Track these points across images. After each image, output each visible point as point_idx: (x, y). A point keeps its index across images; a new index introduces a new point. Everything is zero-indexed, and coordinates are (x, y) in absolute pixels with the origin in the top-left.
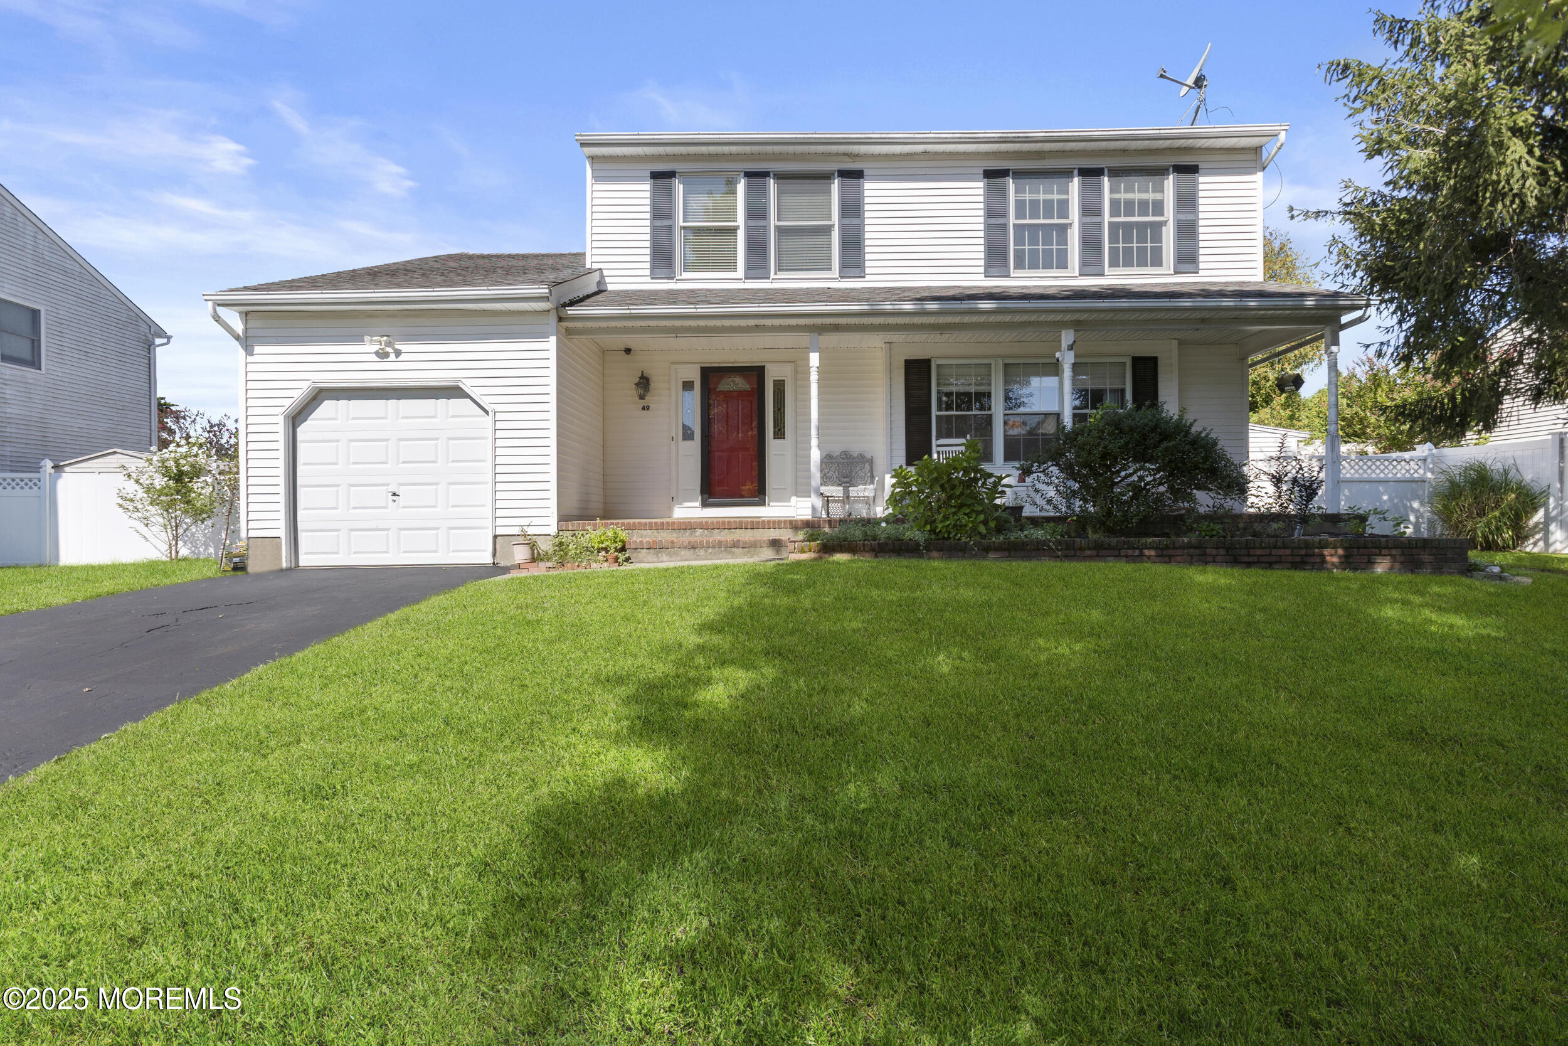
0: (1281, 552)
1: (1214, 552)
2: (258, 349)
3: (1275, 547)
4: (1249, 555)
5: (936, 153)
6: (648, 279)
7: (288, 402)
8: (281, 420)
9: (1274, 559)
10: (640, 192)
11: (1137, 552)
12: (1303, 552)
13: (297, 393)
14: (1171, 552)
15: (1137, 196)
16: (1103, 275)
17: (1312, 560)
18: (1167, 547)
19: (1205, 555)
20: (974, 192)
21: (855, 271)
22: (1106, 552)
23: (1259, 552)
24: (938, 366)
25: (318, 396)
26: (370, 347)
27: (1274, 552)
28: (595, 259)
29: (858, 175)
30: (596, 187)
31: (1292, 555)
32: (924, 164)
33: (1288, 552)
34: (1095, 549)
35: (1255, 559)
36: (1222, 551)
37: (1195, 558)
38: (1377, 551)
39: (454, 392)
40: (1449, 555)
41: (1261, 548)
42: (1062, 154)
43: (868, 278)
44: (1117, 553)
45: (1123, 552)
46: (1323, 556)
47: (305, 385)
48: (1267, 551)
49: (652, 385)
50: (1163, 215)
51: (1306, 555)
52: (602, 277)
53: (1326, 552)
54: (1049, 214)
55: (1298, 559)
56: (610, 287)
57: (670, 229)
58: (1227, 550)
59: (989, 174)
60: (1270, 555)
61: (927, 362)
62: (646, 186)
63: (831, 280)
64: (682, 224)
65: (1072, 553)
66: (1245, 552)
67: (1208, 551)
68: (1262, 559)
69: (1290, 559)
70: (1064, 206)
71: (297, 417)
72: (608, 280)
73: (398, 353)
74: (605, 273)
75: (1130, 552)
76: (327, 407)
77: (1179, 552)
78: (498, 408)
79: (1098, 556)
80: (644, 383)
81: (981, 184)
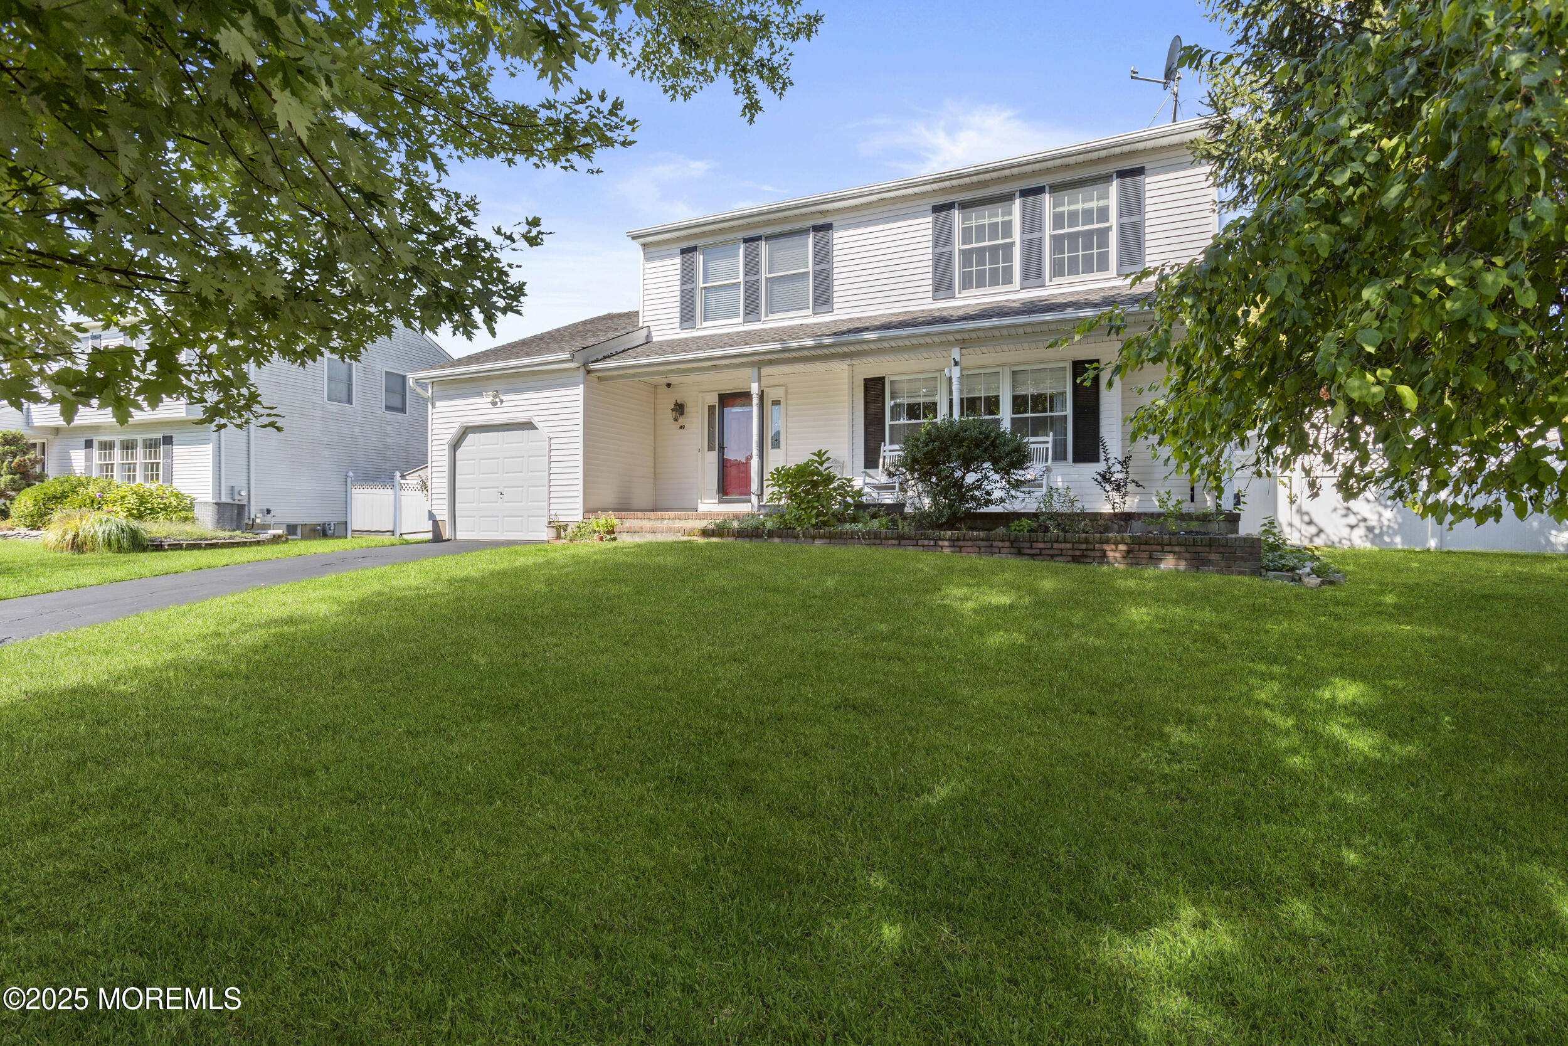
0: (1062, 546)
1: (1000, 544)
2: (438, 404)
3: (1057, 541)
4: (1031, 548)
5: (891, 198)
6: (679, 331)
7: (449, 436)
8: (446, 447)
9: (1056, 552)
10: (674, 264)
11: (932, 543)
12: (1084, 546)
13: (453, 431)
14: (961, 543)
15: (1079, 206)
16: (1044, 286)
17: (1092, 554)
18: (958, 539)
19: (991, 546)
20: (923, 226)
21: (825, 308)
22: (907, 542)
23: (1041, 545)
24: (892, 382)
25: (466, 431)
26: (487, 399)
27: (1055, 545)
28: (646, 319)
29: (829, 227)
30: (647, 266)
31: (1073, 549)
32: (881, 209)
33: (1069, 546)
34: (897, 539)
35: (1038, 551)
36: (1007, 544)
37: (983, 550)
38: (1159, 548)
39: (528, 426)
40: (1239, 553)
41: (1044, 542)
42: (1006, 179)
43: (836, 312)
44: (915, 542)
45: (920, 542)
46: (1104, 552)
47: (457, 425)
48: (1049, 545)
49: (686, 410)
50: (1107, 220)
51: (1087, 550)
52: (650, 332)
53: (1106, 547)
54: (994, 236)
55: (1078, 553)
56: (655, 339)
57: (692, 291)
58: (1012, 543)
59: (936, 209)
60: (1052, 548)
61: (882, 380)
62: (678, 260)
63: (806, 317)
64: (702, 285)
65: (878, 541)
66: (1028, 545)
67: (995, 544)
68: (1043, 552)
69: (1070, 553)
70: (1007, 227)
71: (456, 445)
72: (653, 334)
73: (502, 402)
74: (652, 329)
75: (926, 543)
76: (471, 437)
77: (969, 543)
78: (552, 435)
79: (899, 545)
80: (679, 409)
81: (930, 219)
